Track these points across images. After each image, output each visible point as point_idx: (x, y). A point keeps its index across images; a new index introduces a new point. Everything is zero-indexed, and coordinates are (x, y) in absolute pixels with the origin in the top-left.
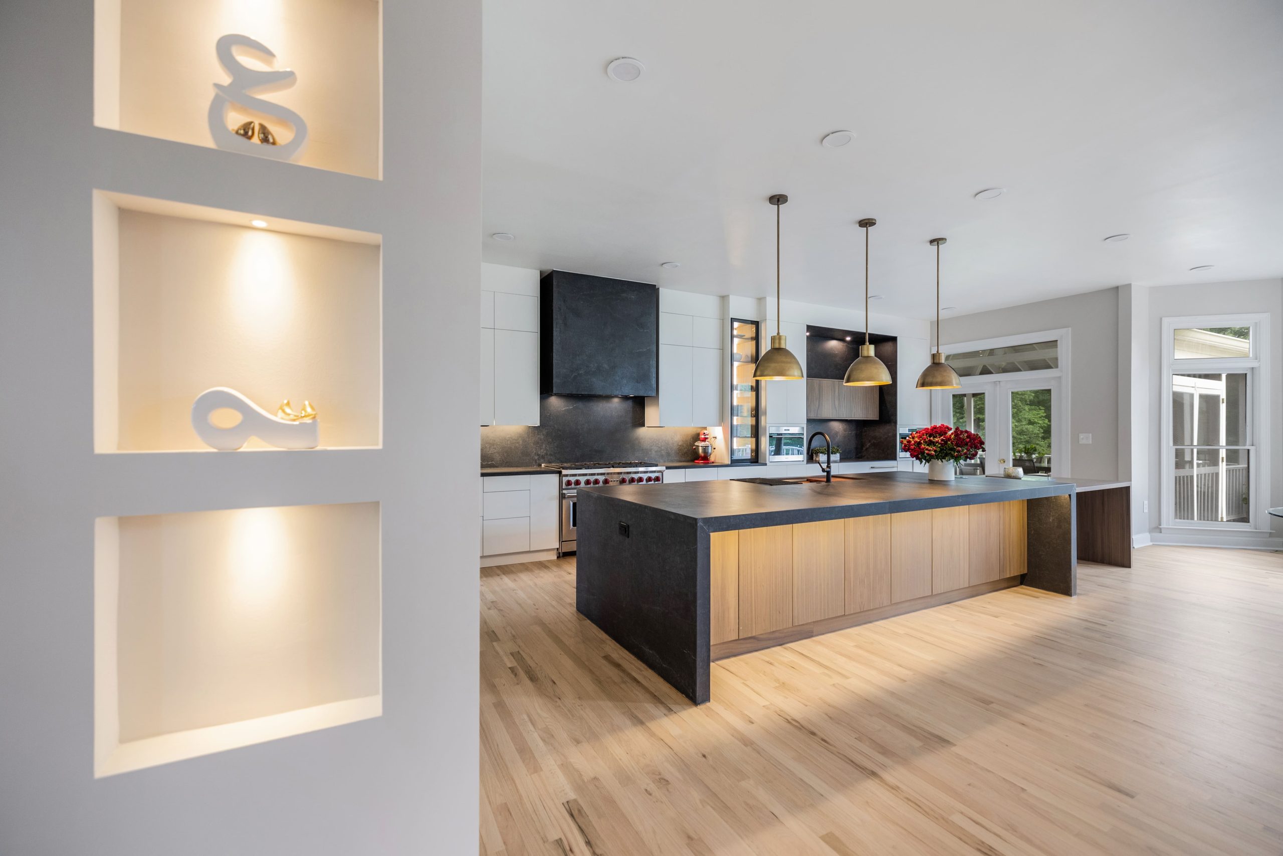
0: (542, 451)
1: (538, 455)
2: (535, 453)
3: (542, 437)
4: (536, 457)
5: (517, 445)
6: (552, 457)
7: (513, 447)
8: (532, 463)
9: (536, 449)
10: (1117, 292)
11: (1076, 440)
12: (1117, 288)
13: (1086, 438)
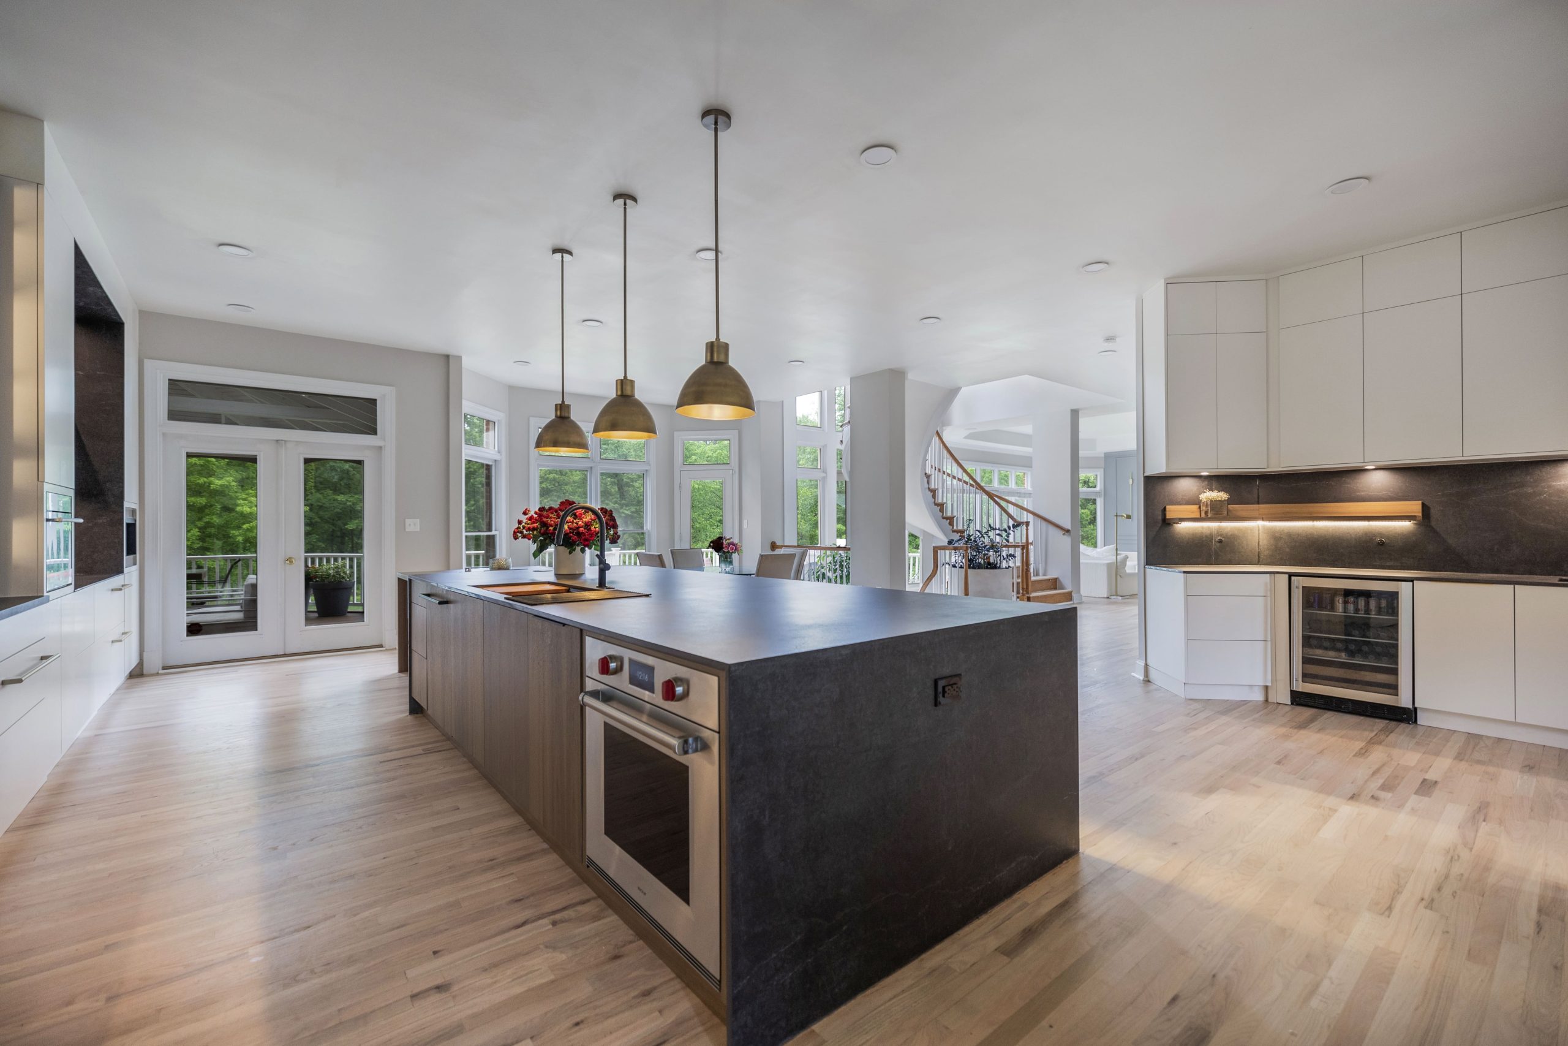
10: (447, 362)
11: (400, 525)
12: (447, 357)
13: (413, 525)
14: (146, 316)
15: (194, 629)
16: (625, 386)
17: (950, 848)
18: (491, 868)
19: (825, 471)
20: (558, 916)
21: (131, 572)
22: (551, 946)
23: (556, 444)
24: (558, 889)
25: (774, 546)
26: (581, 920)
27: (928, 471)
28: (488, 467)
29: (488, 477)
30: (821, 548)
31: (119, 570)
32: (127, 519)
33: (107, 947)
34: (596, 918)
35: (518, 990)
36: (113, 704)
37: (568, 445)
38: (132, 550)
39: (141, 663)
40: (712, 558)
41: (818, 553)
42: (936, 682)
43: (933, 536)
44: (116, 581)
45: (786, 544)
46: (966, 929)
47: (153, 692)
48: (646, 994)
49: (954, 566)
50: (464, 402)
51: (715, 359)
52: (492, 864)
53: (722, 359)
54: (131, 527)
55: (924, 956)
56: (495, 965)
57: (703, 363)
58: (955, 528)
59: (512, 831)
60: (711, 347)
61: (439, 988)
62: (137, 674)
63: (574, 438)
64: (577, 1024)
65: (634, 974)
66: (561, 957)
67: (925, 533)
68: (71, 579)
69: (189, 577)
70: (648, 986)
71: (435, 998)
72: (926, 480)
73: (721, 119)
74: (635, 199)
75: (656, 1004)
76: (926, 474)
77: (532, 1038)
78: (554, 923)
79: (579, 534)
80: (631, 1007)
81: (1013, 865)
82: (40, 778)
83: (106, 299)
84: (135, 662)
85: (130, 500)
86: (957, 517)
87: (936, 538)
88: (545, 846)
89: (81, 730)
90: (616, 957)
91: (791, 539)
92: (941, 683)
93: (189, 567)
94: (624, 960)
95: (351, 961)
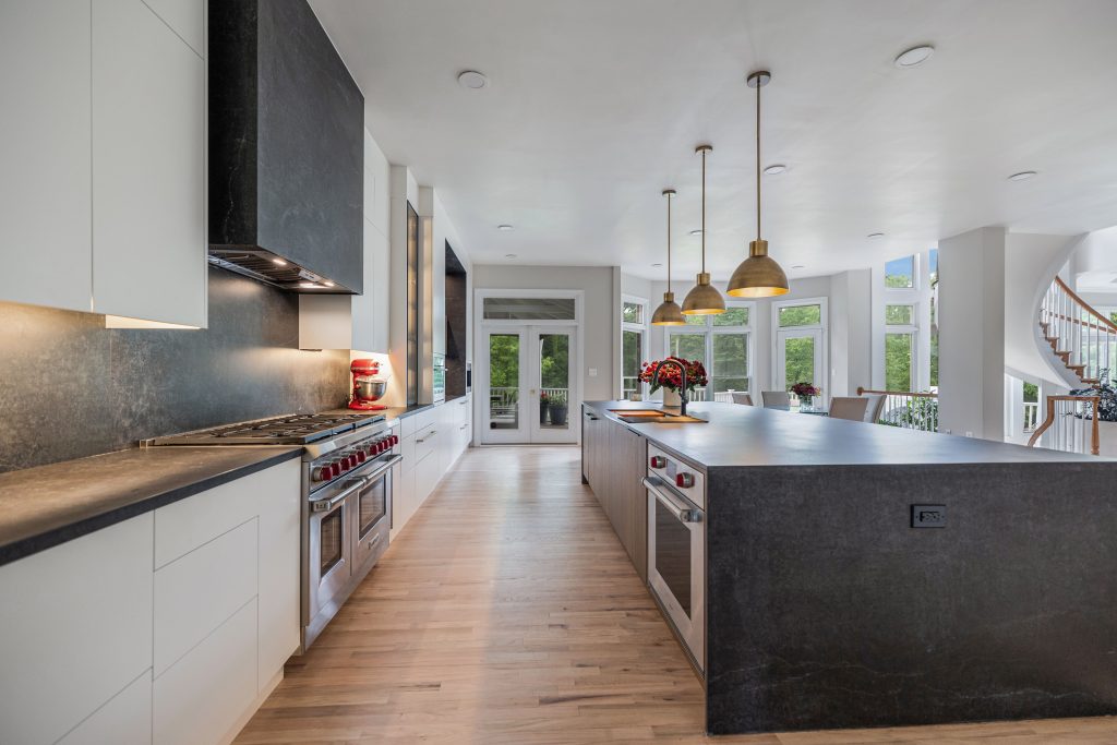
0: (141, 402)
1: (131, 415)
2: (125, 411)
3: (142, 363)
4: (127, 423)
5: (73, 386)
6: (163, 419)
7: (60, 394)
8: (116, 440)
9: (127, 397)
10: (612, 271)
11: (587, 373)
12: (612, 268)
13: (593, 372)
14: (475, 266)
15: (494, 426)
16: (703, 277)
17: (929, 651)
18: (603, 576)
19: (917, 326)
20: (631, 612)
21: (469, 395)
22: (624, 627)
23: (664, 320)
24: (636, 597)
25: (860, 391)
26: (644, 618)
27: (1045, 320)
28: (639, 335)
29: (639, 341)
30: (911, 394)
31: (463, 394)
32: (467, 369)
33: (444, 564)
34: (653, 620)
35: (600, 641)
36: (461, 459)
37: (672, 320)
38: (469, 384)
39: (473, 441)
40: (795, 400)
41: (910, 398)
42: (912, 507)
43: (1057, 386)
44: (462, 399)
45: (873, 390)
46: (950, 727)
47: (478, 455)
48: (669, 670)
49: (1080, 417)
50: (622, 295)
51: (756, 254)
52: (604, 574)
53: (762, 253)
54: (469, 372)
55: (894, 729)
56: (592, 625)
57: (748, 257)
58: (1085, 377)
59: (619, 559)
60: (753, 245)
61: (562, 626)
62: (471, 446)
63: (675, 315)
64: (625, 670)
65: (666, 657)
66: (626, 633)
67: (1045, 383)
68: (443, 397)
69: (492, 399)
70: (671, 667)
71: (560, 630)
72: (1041, 329)
73: (763, 77)
74: (710, 148)
75: (674, 678)
76: (1041, 324)
77: (600, 667)
78: (628, 615)
79: (677, 379)
80: (658, 674)
81: (1020, 693)
82: (433, 487)
83: (459, 262)
84: (470, 440)
85: (469, 360)
86: (1089, 367)
87: (1060, 387)
88: (635, 572)
89: (448, 469)
90: (657, 645)
91: (878, 384)
92: (918, 510)
93: (492, 393)
94: (661, 648)
95: (528, 599)
